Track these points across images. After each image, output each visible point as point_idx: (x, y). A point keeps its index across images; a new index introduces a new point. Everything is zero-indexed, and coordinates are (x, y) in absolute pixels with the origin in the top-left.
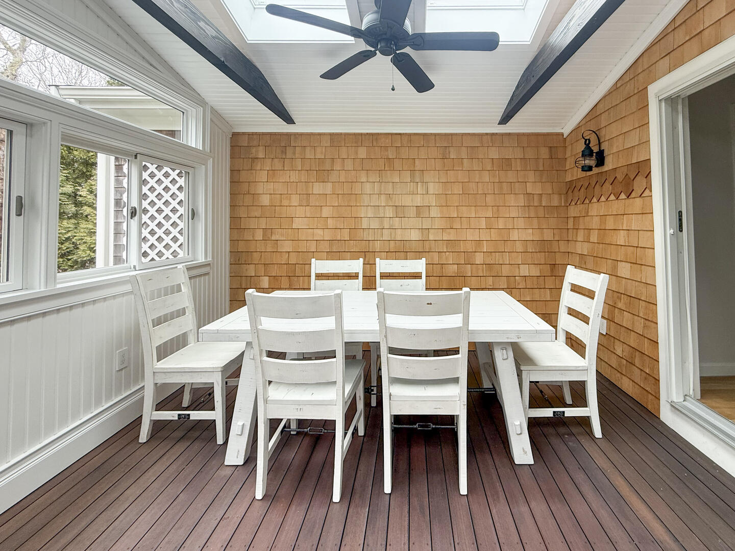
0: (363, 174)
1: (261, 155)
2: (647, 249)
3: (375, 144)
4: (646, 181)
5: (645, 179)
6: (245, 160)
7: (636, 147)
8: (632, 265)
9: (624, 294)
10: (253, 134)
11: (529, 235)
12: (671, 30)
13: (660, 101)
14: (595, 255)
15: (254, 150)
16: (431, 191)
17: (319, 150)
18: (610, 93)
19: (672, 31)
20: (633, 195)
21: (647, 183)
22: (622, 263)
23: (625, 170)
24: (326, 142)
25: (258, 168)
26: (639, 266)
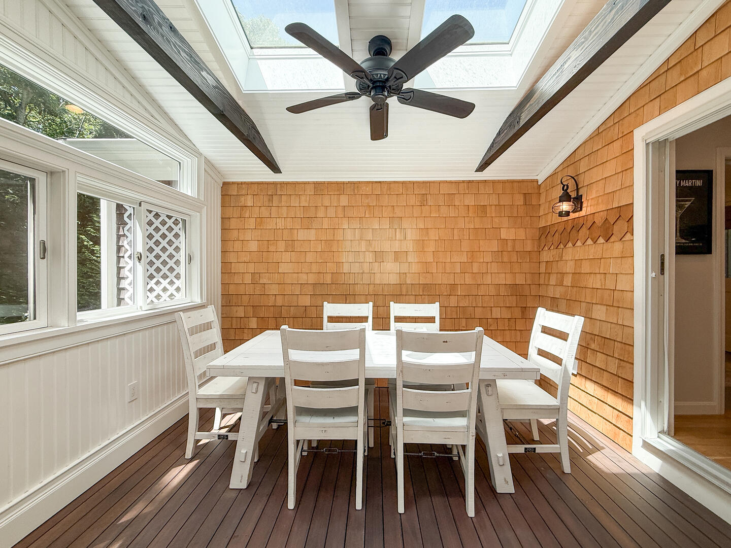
0: (345, 221)
1: (250, 204)
2: (625, 292)
3: (356, 192)
4: (627, 226)
5: (626, 223)
6: (235, 208)
7: (618, 192)
8: (608, 307)
9: (598, 336)
10: (242, 183)
11: (502, 279)
12: (663, 71)
13: (647, 144)
14: (568, 298)
15: (243, 199)
16: (409, 237)
17: (303, 198)
18: (591, 138)
19: (664, 73)
20: (612, 240)
21: (628, 227)
22: (597, 305)
23: (604, 215)
24: (310, 191)
25: (247, 215)
26: (616, 308)
